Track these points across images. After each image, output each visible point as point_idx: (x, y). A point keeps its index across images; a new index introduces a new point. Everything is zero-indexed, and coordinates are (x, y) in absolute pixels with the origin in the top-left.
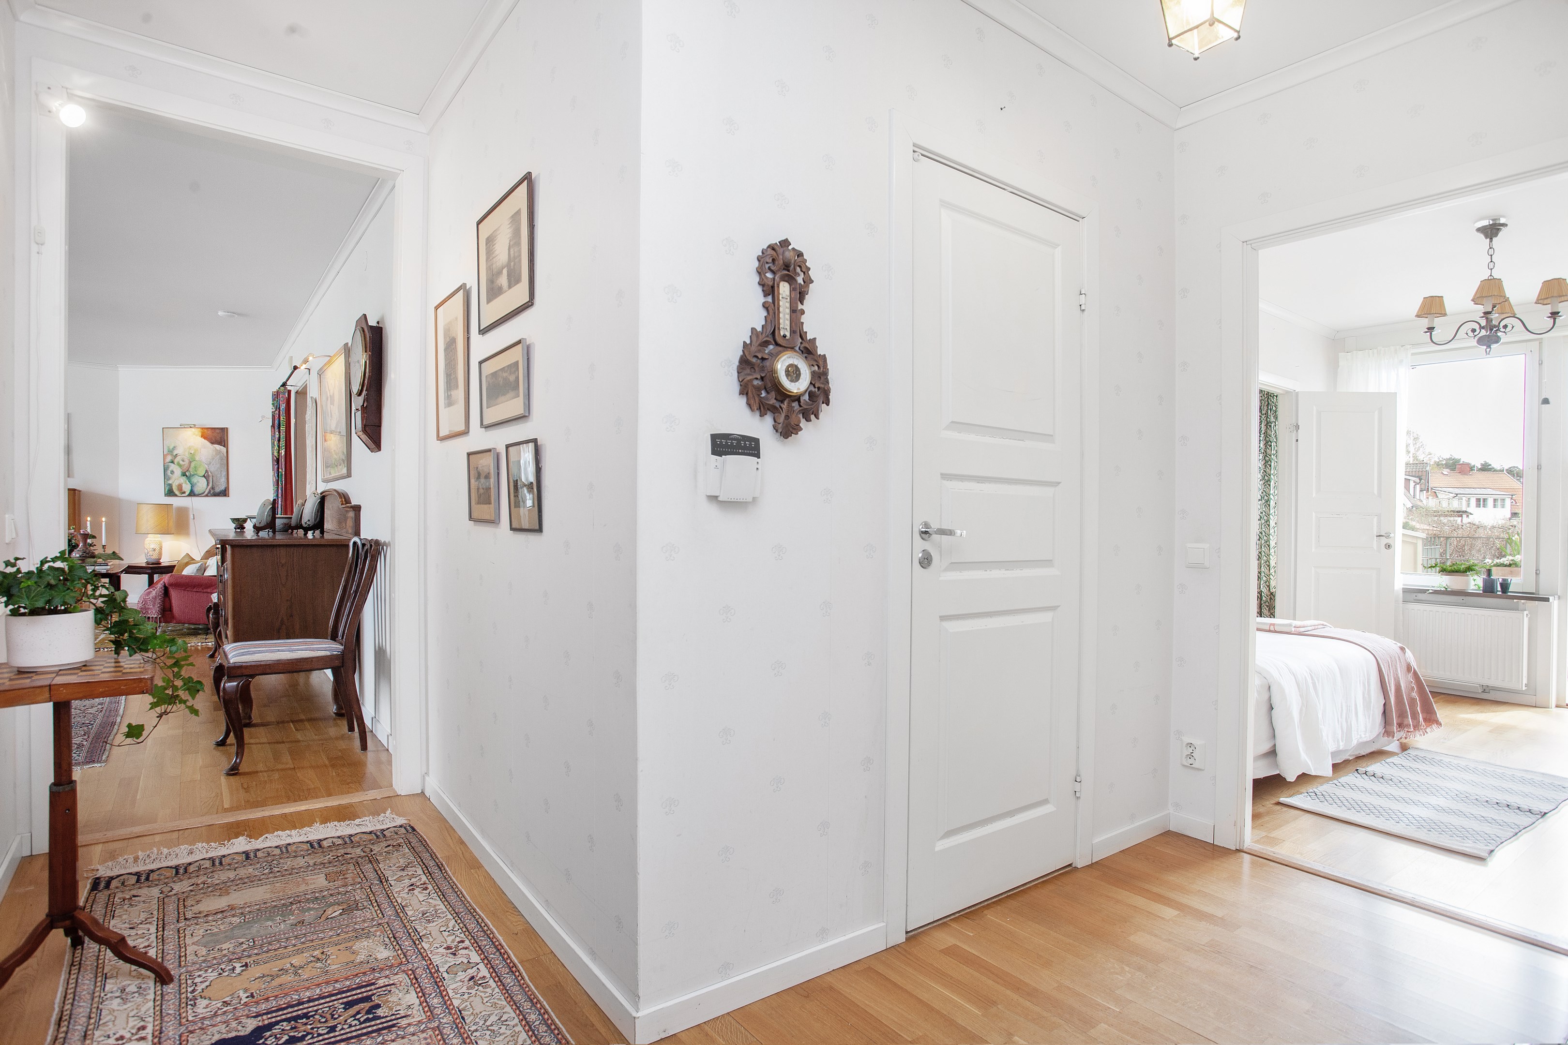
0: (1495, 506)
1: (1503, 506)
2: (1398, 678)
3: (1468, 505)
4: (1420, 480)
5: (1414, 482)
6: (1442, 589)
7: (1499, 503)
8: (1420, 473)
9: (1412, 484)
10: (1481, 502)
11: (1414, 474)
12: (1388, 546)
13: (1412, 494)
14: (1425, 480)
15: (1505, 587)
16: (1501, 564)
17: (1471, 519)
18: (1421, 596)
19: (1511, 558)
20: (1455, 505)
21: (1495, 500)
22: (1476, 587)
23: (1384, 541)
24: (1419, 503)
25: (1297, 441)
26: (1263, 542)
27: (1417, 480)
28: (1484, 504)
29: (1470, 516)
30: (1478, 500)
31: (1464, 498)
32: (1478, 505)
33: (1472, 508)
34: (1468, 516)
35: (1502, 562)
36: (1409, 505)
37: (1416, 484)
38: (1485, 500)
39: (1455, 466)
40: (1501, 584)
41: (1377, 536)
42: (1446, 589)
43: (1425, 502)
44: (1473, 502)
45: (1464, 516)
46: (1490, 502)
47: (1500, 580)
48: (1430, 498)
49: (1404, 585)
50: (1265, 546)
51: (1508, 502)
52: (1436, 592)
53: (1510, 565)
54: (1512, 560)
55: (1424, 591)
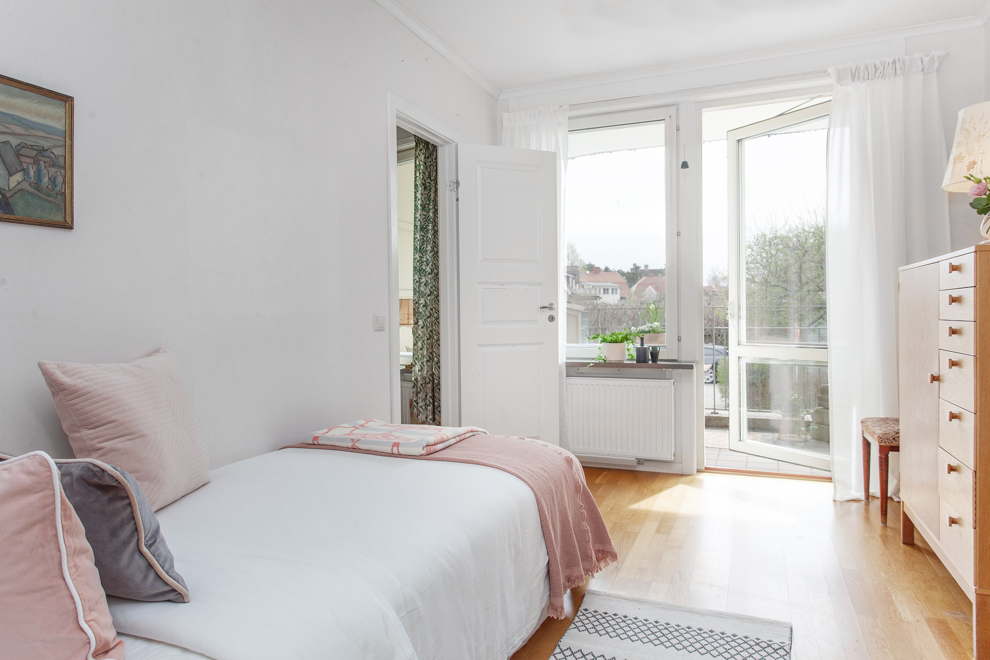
0: (612, 293)
1: (616, 293)
2: (565, 509)
3: (600, 293)
4: (575, 276)
5: (572, 278)
6: (601, 361)
7: (614, 291)
8: (575, 272)
9: (571, 279)
10: (606, 291)
11: (571, 273)
12: (552, 319)
13: (571, 286)
14: (578, 277)
15: (655, 355)
16: (643, 331)
17: (602, 300)
18: (582, 370)
19: (650, 325)
20: (593, 292)
21: (612, 290)
22: (630, 357)
23: (548, 313)
24: (575, 292)
25: (457, 200)
26: (434, 319)
27: (574, 277)
28: (607, 292)
29: (601, 299)
30: (604, 290)
31: (598, 288)
32: (604, 293)
33: (602, 295)
34: (600, 299)
35: (643, 329)
36: (570, 293)
37: (573, 279)
38: (608, 289)
39: (592, 268)
40: (652, 354)
41: (541, 308)
42: (605, 361)
43: (578, 291)
44: (602, 291)
45: (598, 300)
46: (610, 291)
47: (651, 348)
48: (580, 288)
49: (567, 358)
50: (435, 323)
51: (619, 291)
52: (596, 365)
53: (649, 332)
54: (651, 327)
55: (586, 365)
